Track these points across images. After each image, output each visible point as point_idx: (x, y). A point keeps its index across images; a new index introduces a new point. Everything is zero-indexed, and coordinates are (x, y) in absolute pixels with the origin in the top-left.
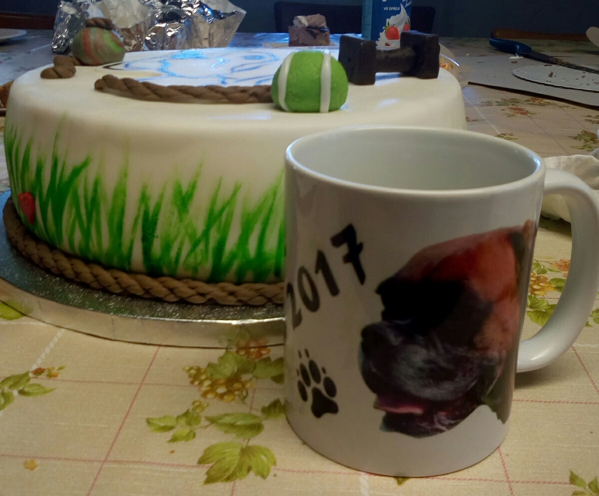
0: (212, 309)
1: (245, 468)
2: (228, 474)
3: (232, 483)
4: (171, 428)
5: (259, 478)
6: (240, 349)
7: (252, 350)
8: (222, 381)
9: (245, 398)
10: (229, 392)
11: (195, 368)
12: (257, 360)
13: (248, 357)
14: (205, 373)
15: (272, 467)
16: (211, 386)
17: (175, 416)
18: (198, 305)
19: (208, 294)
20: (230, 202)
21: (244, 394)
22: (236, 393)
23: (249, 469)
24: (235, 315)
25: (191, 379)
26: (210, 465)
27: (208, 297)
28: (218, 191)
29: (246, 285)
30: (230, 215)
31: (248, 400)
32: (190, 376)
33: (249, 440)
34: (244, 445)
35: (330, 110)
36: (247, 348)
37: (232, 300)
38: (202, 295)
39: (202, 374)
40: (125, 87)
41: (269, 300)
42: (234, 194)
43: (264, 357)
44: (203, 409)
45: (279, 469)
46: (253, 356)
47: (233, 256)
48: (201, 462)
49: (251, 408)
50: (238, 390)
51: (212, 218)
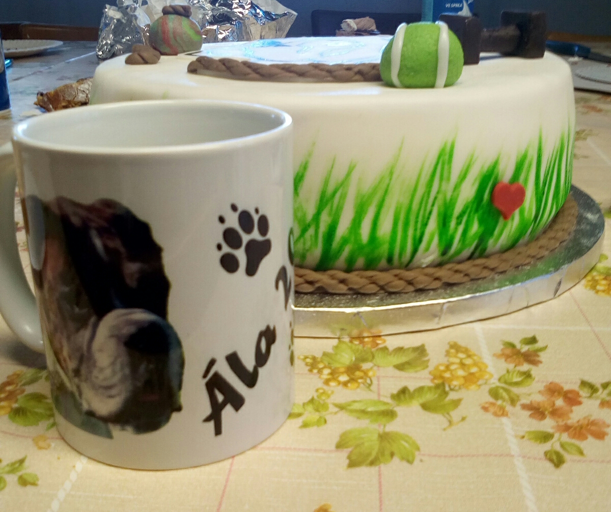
0: (322, 298)
1: (387, 453)
2: (371, 459)
3: (377, 468)
4: (299, 415)
5: (405, 464)
6: (353, 339)
7: (366, 340)
8: (342, 370)
9: (370, 385)
10: (352, 380)
11: (310, 357)
12: (373, 350)
13: (364, 347)
14: (322, 361)
15: (417, 453)
16: (331, 374)
17: (301, 403)
18: (306, 294)
19: (317, 282)
20: (343, 184)
21: (369, 381)
22: (360, 381)
23: (392, 455)
24: (348, 303)
25: (308, 368)
26: (350, 449)
27: (317, 285)
28: (331, 171)
29: (357, 273)
30: (343, 197)
31: (374, 387)
32: (307, 364)
33: (385, 426)
34: (381, 430)
35: (446, 86)
36: (360, 338)
37: (343, 288)
38: (311, 283)
39: (319, 363)
40: (224, 67)
41: (382, 288)
42: (348, 174)
43: (380, 346)
44: (329, 396)
45: (424, 455)
46: (369, 346)
47: (345, 241)
48: (339, 446)
49: (379, 395)
50: (362, 378)
51: (324, 201)
